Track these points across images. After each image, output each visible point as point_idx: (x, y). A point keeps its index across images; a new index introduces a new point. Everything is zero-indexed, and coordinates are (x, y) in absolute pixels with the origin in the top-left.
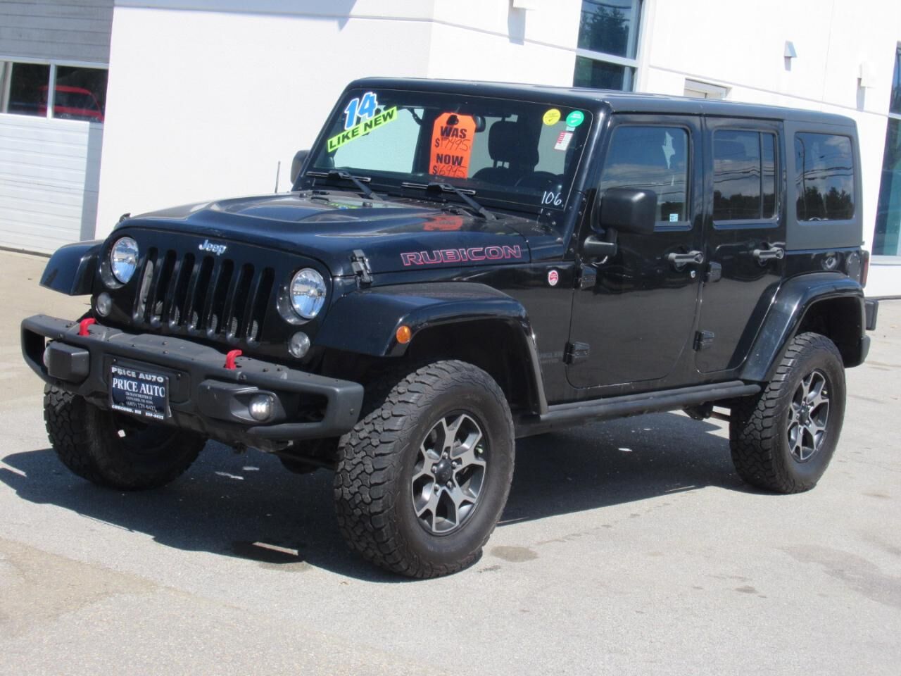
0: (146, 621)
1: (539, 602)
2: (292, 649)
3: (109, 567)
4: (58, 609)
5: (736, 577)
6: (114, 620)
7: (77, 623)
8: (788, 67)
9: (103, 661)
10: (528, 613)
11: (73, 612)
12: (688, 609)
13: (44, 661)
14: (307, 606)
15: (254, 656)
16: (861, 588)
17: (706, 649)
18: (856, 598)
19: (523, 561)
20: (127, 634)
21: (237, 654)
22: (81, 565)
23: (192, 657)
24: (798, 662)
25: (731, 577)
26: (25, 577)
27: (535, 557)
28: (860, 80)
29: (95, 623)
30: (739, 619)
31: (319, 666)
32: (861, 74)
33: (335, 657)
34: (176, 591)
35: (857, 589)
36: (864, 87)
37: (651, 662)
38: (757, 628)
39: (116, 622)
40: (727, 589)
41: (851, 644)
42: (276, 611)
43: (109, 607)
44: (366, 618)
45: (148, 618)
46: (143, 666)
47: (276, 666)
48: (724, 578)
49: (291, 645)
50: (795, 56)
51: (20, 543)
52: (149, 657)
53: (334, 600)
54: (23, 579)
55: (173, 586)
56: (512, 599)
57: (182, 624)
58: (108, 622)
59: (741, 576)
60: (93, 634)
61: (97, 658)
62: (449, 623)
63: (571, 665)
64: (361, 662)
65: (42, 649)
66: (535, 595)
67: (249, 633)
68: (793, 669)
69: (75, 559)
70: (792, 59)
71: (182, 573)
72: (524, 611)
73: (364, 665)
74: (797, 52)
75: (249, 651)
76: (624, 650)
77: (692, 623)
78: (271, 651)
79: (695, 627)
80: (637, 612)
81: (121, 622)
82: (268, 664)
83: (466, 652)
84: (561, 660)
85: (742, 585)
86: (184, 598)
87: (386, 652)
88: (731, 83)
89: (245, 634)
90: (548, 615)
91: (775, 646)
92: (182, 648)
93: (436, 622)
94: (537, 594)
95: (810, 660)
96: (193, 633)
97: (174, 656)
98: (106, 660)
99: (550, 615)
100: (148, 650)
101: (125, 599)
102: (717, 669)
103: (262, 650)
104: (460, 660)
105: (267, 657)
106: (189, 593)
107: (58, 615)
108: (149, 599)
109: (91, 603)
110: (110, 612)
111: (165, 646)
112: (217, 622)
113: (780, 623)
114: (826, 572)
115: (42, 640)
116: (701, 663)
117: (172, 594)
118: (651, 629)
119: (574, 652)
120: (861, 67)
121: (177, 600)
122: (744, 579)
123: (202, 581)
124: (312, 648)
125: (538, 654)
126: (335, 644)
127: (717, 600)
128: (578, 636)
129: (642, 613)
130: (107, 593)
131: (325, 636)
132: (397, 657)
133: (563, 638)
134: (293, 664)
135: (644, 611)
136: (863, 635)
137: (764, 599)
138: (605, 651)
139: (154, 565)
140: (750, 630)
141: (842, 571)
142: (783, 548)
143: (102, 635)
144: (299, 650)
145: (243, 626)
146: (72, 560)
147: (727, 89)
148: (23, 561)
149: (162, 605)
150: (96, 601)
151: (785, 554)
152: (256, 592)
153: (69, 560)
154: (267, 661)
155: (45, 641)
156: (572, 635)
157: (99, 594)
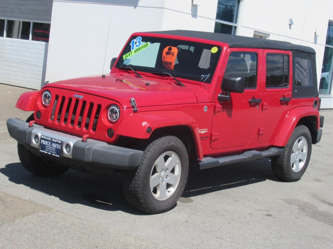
0: (47, 223)
1: (192, 219)
2: (99, 235)
3: (36, 202)
4: (15, 218)
5: (265, 210)
6: (35, 222)
7: (21, 223)
8: (290, 28)
9: (29, 238)
10: (188, 223)
11: (20, 219)
12: (247, 222)
13: (7, 238)
14: (107, 219)
15: (85, 237)
16: (310, 215)
17: (253, 238)
18: (309, 219)
19: (188, 203)
20: (39, 228)
21: (79, 236)
22: (26, 201)
23: (62, 237)
24: (286, 243)
25: (264, 210)
26: (4, 205)
27: (192, 202)
28: (315, 33)
29: (28, 223)
30: (265, 226)
31: (109, 242)
32: (316, 31)
33: (115, 238)
34: (59, 212)
35: (309, 216)
36: (317, 35)
37: (232, 242)
38: (272, 230)
39: (35, 223)
40: (262, 215)
41: (306, 236)
42: (95, 220)
43: (34, 217)
44: (128, 224)
45: (47, 222)
46: (43, 240)
47: (93, 242)
48: (261, 211)
49: (99, 234)
50: (293, 24)
51: (5, 193)
52: (46, 237)
53: (117, 216)
54: (3, 206)
55: (58, 210)
56: (183, 217)
57: (60, 225)
58: (33, 223)
59: (267, 209)
60: (27, 228)
61: (27, 237)
62: (159, 226)
63: (202, 243)
64: (125, 240)
65: (7, 233)
66: (191, 216)
67: (84, 228)
68: (284, 246)
69: (23, 199)
70: (292, 25)
71: (62, 205)
72: (187, 222)
73: (126, 242)
74: (294, 23)
75: (84, 235)
76: (223, 238)
77: (248, 228)
78: (91, 236)
79: (249, 229)
80: (228, 223)
81: (37, 223)
82: (90, 240)
83: (164, 237)
84: (199, 241)
85: (267, 213)
86: (62, 214)
87: (134, 237)
88: (270, 33)
89: (83, 229)
90: (195, 223)
91: (278, 237)
92: (59, 234)
93: (154, 225)
94: (192, 215)
95: (291, 242)
96: (64, 228)
97: (55, 237)
98: (30, 238)
99: (196, 223)
100: (46, 234)
101: (40, 215)
102: (256, 245)
103: (88, 235)
104: (161, 240)
105: (90, 238)
106: (64, 213)
107: (15, 220)
108: (49, 215)
109: (28, 216)
110: (34, 219)
111: (52, 233)
112: (73, 224)
113: (280, 228)
114: (298, 209)
115: (7, 230)
116: (250, 243)
117: (58, 213)
118: (233, 229)
119: (204, 238)
120: (316, 28)
121: (59, 215)
122: (268, 211)
123: (69, 208)
124: (107, 235)
125: (190, 239)
126: (116, 233)
127: (258, 219)
128: (206, 232)
129: (230, 223)
130: (34, 212)
131: (112, 230)
132: (138, 239)
133: (200, 233)
134: (99, 241)
135: (231, 223)
136: (311, 233)
137: (275, 219)
138: (215, 238)
139: (52, 202)
140: (269, 231)
141: (304, 208)
142: (283, 200)
143: (30, 228)
144: (102, 235)
145: (82, 226)
146: (22, 199)
147: (269, 35)
148: (5, 199)
149: (53, 217)
150: (29, 215)
151: (283, 201)
152: (88, 213)
153: (21, 199)
154: (89, 239)
155: (8, 230)
156: (204, 231)
157: (31, 212)
